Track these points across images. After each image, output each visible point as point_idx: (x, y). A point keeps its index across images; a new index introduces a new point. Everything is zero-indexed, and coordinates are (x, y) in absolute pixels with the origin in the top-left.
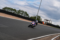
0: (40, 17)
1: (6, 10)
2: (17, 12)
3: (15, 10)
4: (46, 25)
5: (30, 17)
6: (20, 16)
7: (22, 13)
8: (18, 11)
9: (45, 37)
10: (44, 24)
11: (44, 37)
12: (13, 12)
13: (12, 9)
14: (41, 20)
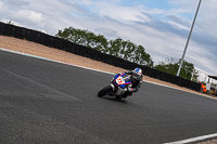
0: (192, 65)
1: (71, 38)
2: (109, 46)
3: (101, 39)
4: (213, 94)
5: (155, 65)
6: (120, 59)
7: (126, 49)
8: (113, 43)
9: (211, 139)
10: (207, 93)
11: (206, 140)
12: (94, 46)
13: (91, 37)
14: (196, 76)
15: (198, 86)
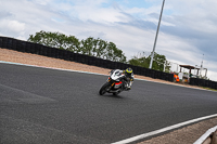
0: (163, 57)
1: (43, 41)
2: (81, 45)
3: (72, 40)
4: (186, 83)
5: (128, 60)
6: (93, 58)
7: (98, 47)
8: (85, 43)
9: (186, 126)
10: (180, 82)
11: (182, 127)
12: (66, 46)
14: (168, 68)
15: (170, 77)
